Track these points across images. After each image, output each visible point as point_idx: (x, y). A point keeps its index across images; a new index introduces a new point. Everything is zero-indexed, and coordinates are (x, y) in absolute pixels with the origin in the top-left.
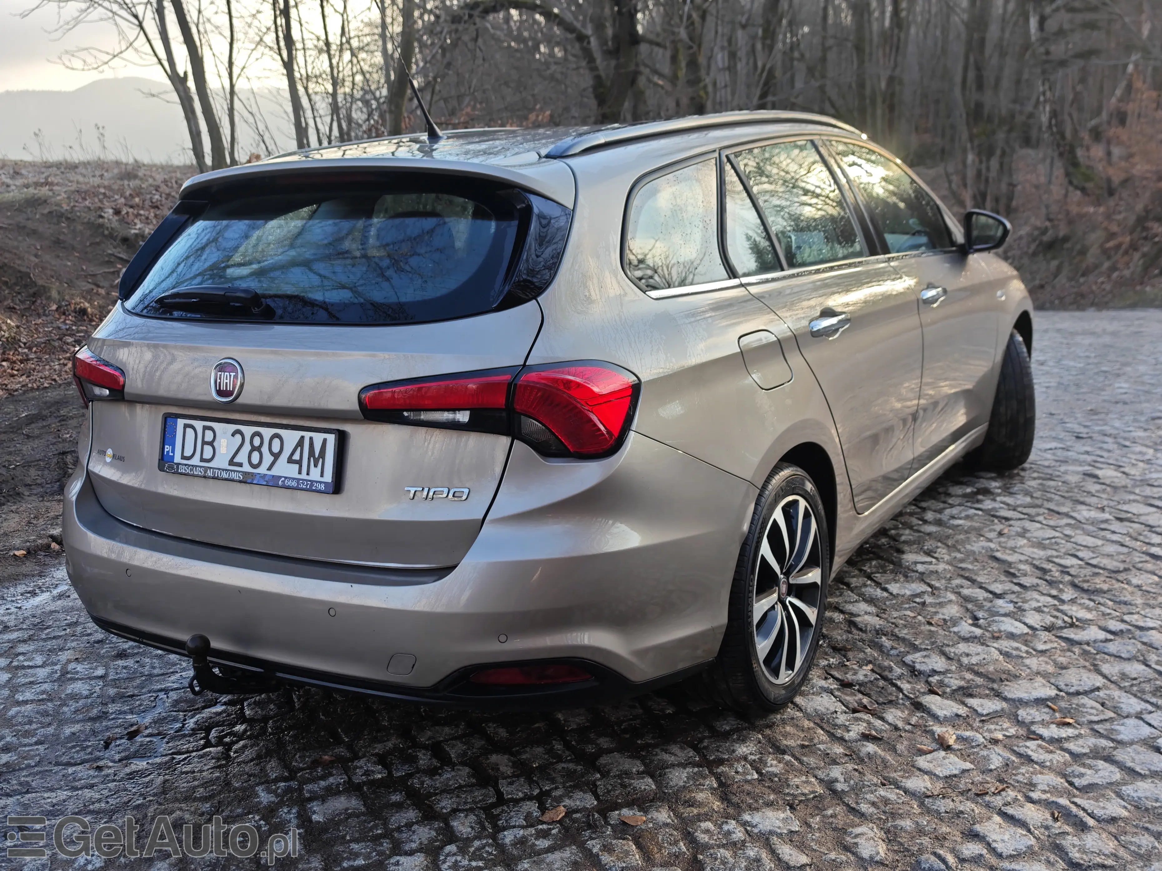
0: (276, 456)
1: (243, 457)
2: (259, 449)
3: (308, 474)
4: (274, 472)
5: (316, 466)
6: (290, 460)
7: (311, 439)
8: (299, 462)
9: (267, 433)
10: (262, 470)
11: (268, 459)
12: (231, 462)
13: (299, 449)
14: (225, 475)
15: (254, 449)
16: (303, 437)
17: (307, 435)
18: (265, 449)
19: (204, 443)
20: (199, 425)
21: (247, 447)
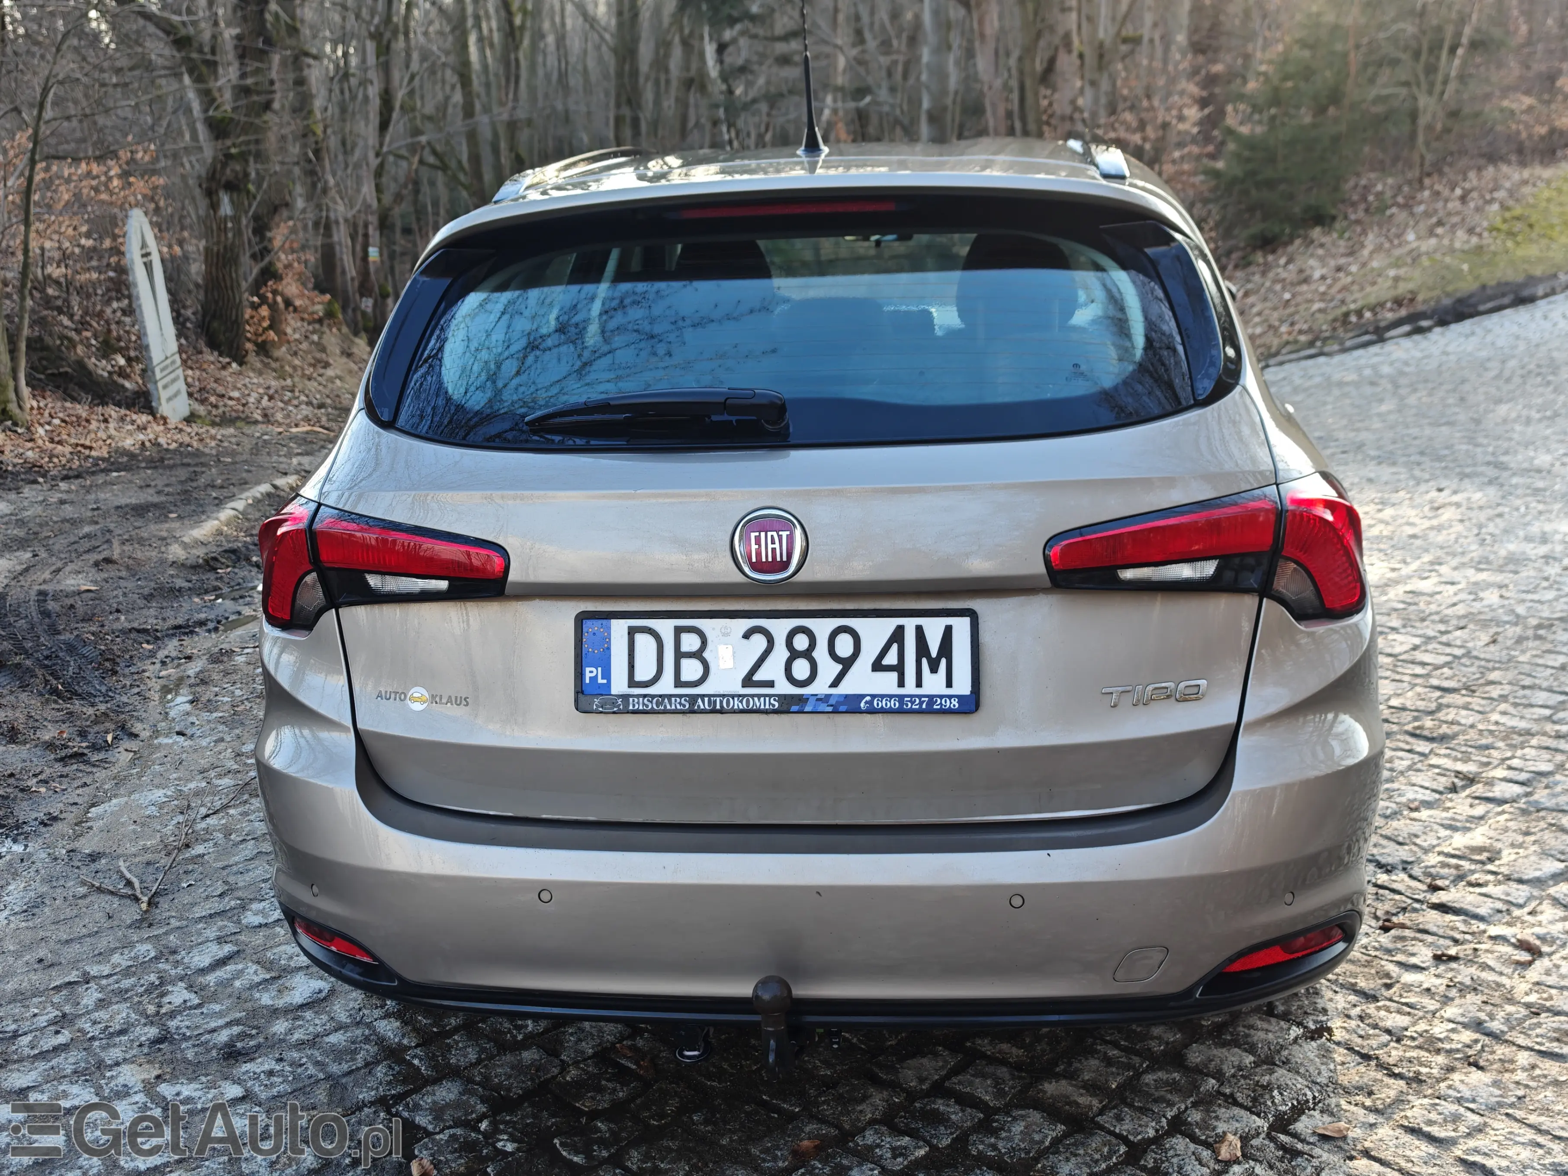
0: (847, 664)
1: (773, 669)
2: (807, 654)
3: (919, 684)
4: (847, 687)
5: (934, 669)
6: (878, 666)
7: (919, 630)
8: (899, 668)
9: (822, 627)
10: (821, 687)
11: (828, 669)
12: (748, 681)
13: (895, 647)
14: (736, 704)
15: (794, 655)
16: (900, 630)
17: (910, 624)
18: (821, 653)
19: (679, 655)
20: (665, 627)
21: (781, 653)
